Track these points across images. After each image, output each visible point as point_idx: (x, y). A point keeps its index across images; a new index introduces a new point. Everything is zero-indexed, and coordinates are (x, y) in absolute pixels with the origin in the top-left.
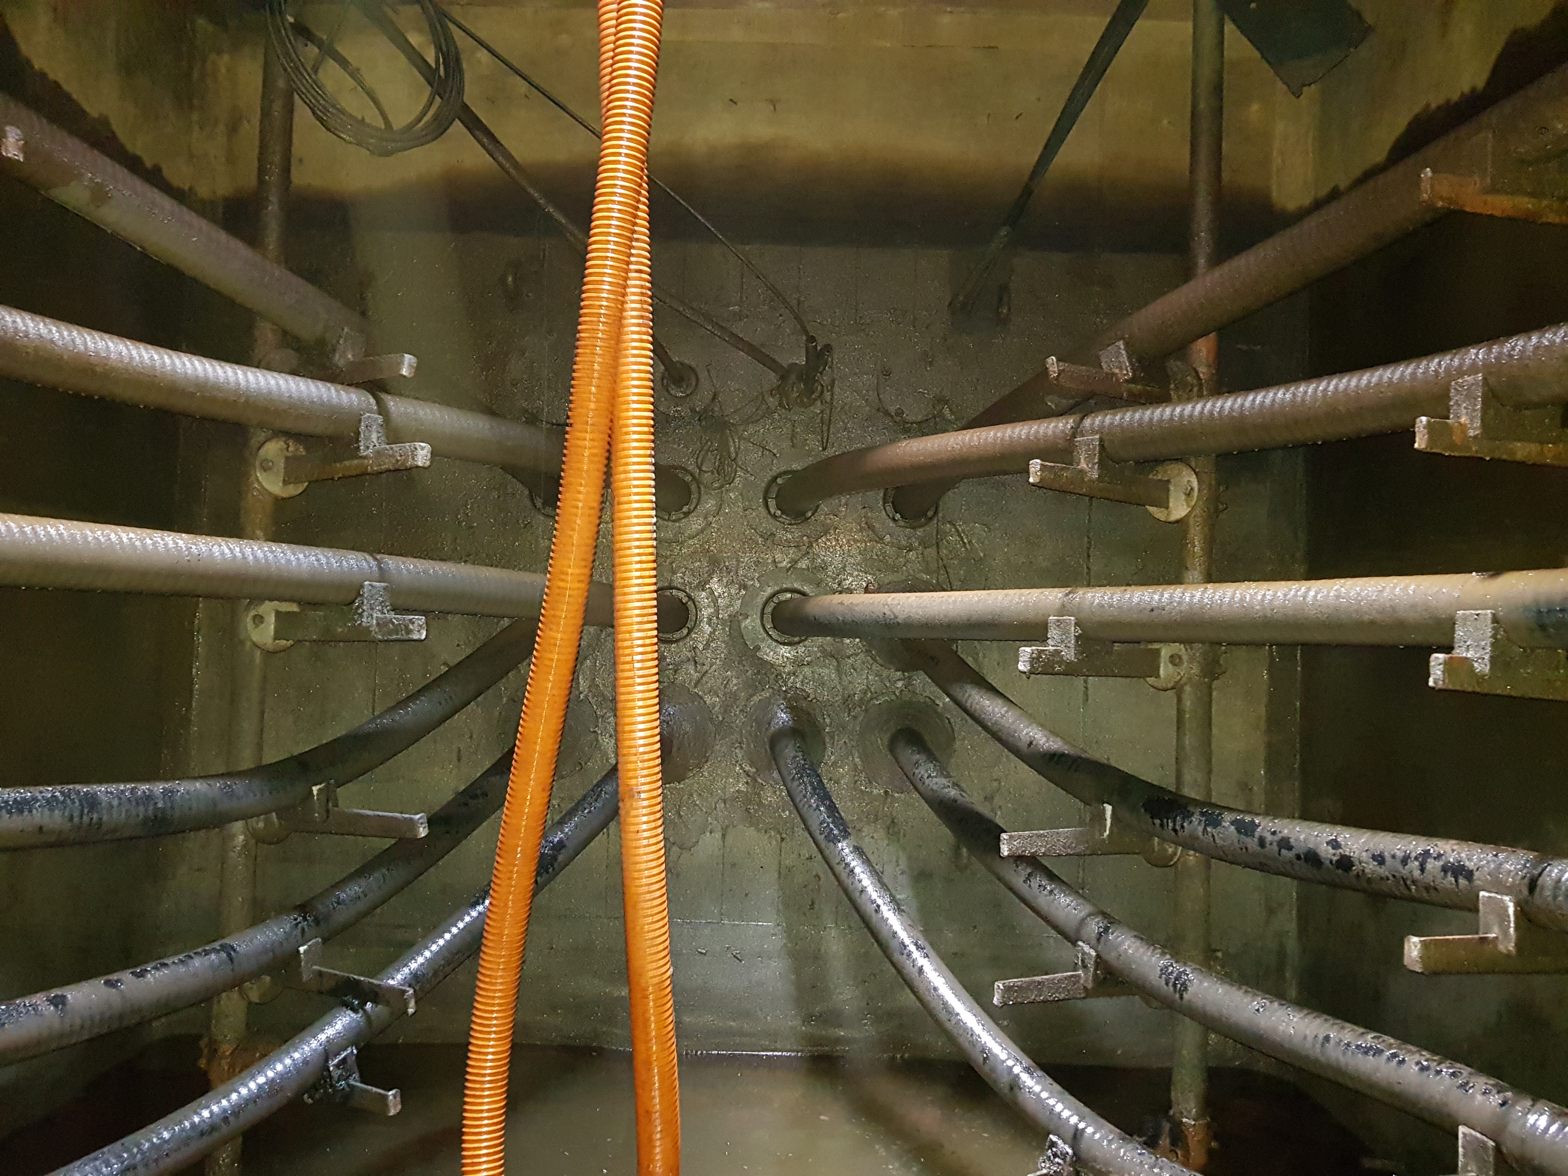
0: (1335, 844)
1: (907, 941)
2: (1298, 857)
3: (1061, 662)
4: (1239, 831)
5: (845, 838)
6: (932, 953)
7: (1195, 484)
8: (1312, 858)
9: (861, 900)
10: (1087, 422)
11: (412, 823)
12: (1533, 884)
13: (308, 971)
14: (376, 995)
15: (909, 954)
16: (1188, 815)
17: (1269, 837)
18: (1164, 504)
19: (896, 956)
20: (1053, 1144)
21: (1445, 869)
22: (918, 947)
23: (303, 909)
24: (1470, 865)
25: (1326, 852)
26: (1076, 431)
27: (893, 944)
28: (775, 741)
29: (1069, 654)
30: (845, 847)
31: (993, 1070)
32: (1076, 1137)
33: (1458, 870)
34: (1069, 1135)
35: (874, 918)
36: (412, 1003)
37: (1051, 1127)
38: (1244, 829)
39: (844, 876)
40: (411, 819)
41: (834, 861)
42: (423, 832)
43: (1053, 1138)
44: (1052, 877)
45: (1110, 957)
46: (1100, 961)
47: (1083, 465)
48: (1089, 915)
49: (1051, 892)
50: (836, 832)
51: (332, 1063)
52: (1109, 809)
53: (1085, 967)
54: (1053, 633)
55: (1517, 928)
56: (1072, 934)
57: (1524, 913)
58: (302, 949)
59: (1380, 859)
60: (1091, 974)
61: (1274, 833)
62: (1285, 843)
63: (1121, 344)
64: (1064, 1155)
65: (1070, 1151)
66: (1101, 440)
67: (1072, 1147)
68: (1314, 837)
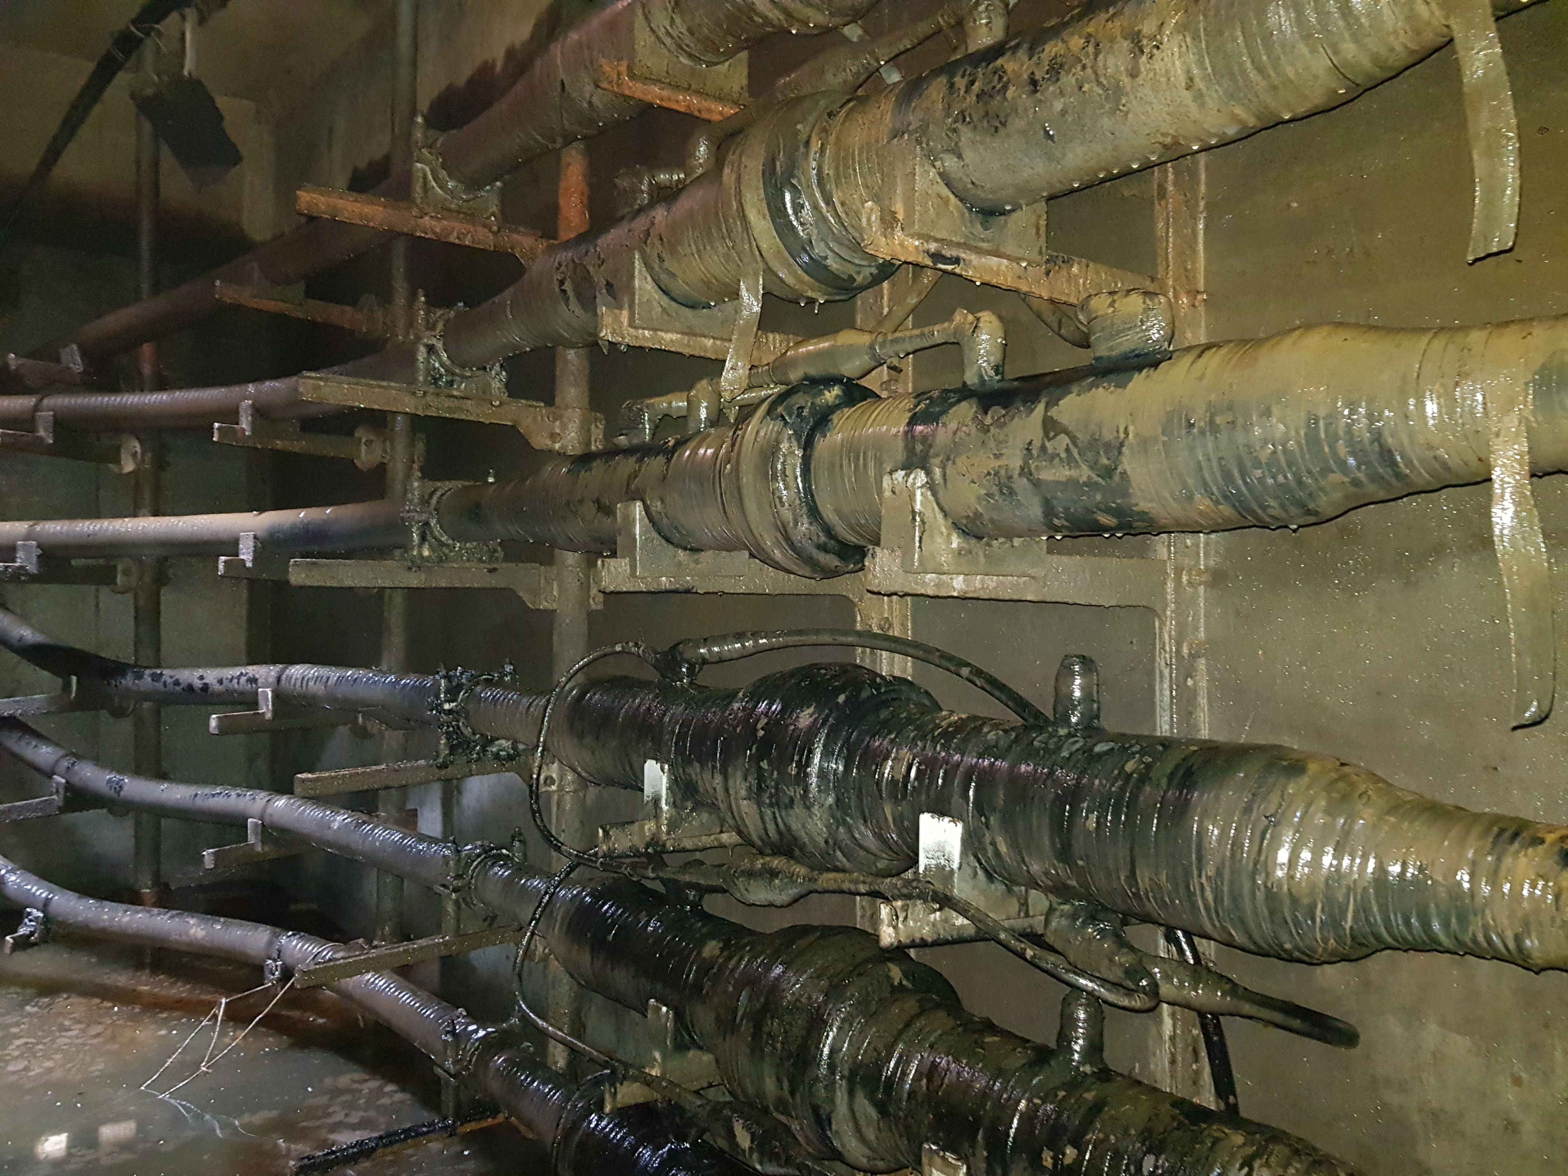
0: (201, 678)
2: (184, 689)
3: (27, 574)
4: (154, 680)
7: (138, 449)
8: (190, 688)
10: (46, 402)
12: (279, 680)
16: (124, 675)
17: (169, 680)
18: (118, 461)
20: (29, 914)
21: (247, 680)
24: (257, 676)
25: (198, 684)
26: (36, 408)
29: (32, 568)
32: (45, 906)
33: (253, 680)
34: (41, 905)
37: (29, 904)
38: (156, 678)
43: (28, 910)
44: (38, 736)
45: (75, 780)
46: (69, 786)
47: (42, 433)
48: (62, 757)
49: (36, 746)
52: (74, 679)
53: (57, 792)
54: (20, 554)
55: (273, 705)
56: (47, 769)
57: (277, 696)
59: (221, 682)
60: (61, 796)
61: (171, 677)
62: (177, 683)
63: (75, 347)
64: (37, 918)
65: (41, 915)
66: (55, 416)
67: (43, 912)
68: (191, 676)
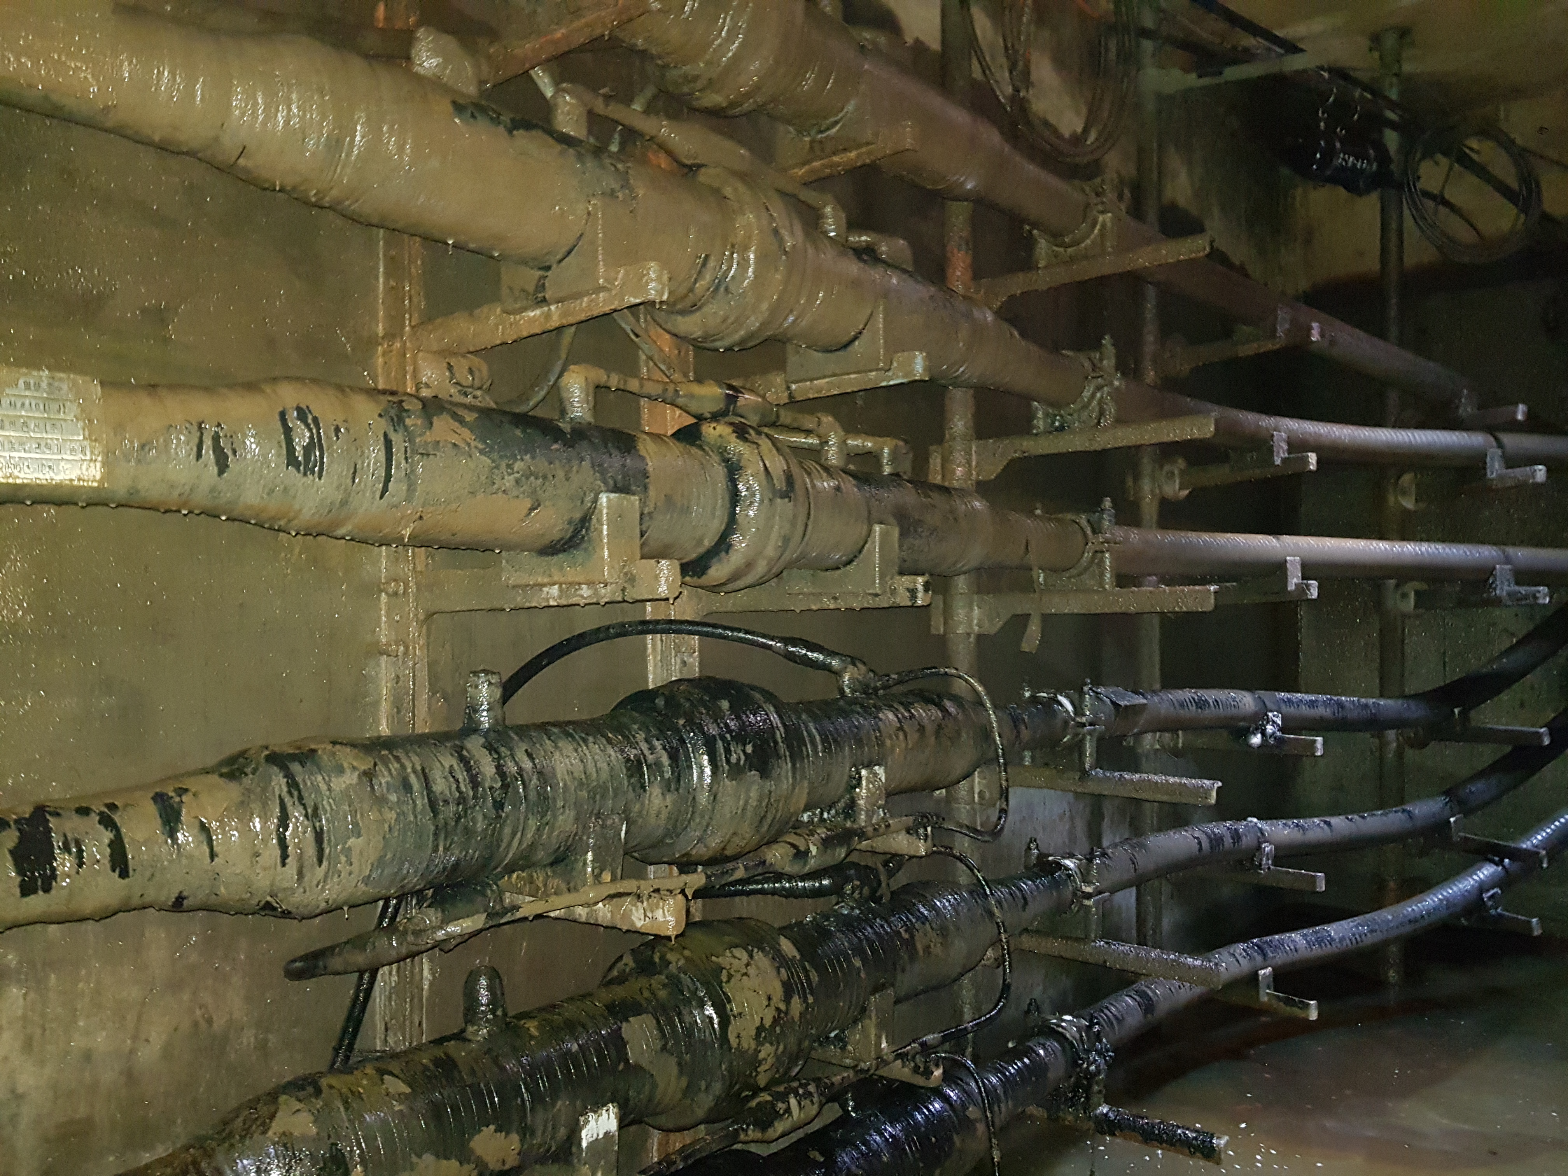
11: (1537, 734)
13: (1457, 835)
14: (1516, 854)
23: (1448, 793)
36: (1545, 860)
42: (1547, 741)
51: (1486, 896)
58: (1452, 820)
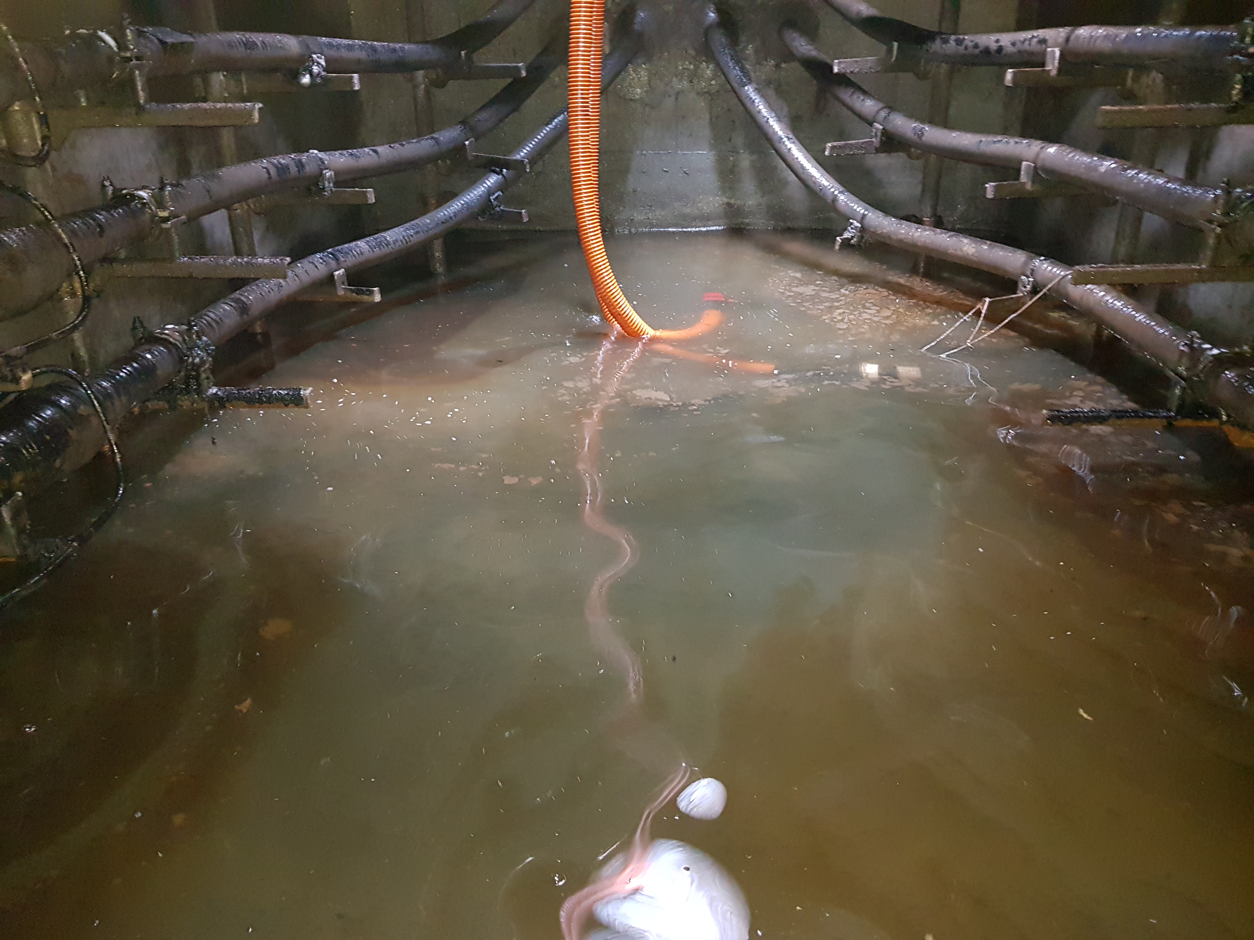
0: (998, 41)
1: (783, 137)
2: (981, 52)
4: (957, 44)
5: (750, 83)
6: (796, 141)
8: (987, 51)
9: (758, 117)
11: (518, 69)
12: (1067, 40)
13: (471, 154)
14: (507, 165)
15: (784, 143)
16: (933, 41)
17: (970, 44)
19: (777, 145)
20: (852, 224)
21: (1038, 43)
22: (789, 139)
23: (463, 122)
24: (1048, 38)
25: (994, 46)
27: (775, 138)
28: (707, 32)
30: (750, 90)
31: (824, 195)
32: (862, 219)
33: (1043, 41)
34: (859, 218)
35: (765, 126)
36: (528, 166)
37: (852, 217)
38: (959, 42)
39: (748, 105)
40: (518, 66)
41: (743, 98)
42: (524, 74)
43: (851, 221)
44: (865, 92)
45: (889, 127)
46: (885, 132)
48: (881, 109)
49: (863, 100)
50: (745, 80)
51: (492, 198)
52: (896, 44)
53: (876, 136)
55: (1059, 63)
56: (870, 118)
57: (1064, 54)
58: (467, 143)
59: (1013, 44)
60: (878, 139)
61: (972, 42)
62: (976, 46)
64: (856, 227)
65: (860, 225)
67: (860, 223)
68: (989, 40)
